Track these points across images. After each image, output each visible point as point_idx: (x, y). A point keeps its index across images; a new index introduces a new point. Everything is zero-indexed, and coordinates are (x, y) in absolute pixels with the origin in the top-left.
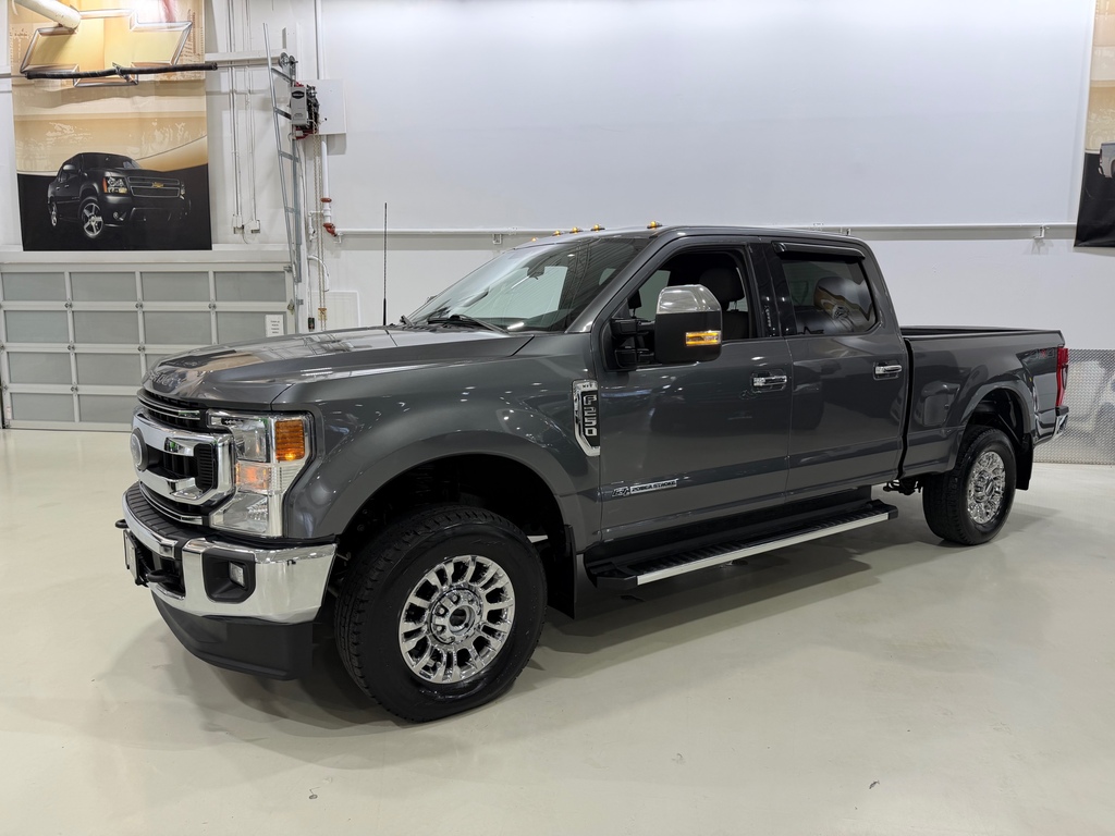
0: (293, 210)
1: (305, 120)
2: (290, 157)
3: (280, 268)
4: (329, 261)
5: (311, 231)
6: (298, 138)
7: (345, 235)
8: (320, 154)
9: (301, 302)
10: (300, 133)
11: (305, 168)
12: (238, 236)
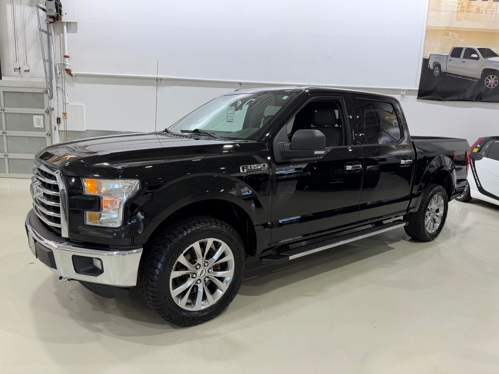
0: (48, 61)
1: (54, 13)
2: (46, 32)
3: (41, 91)
4: (68, 88)
5: (58, 72)
6: (50, 23)
7: (77, 75)
8: (63, 32)
9: (53, 109)
10: (51, 20)
11: (55, 38)
12: (17, 73)
